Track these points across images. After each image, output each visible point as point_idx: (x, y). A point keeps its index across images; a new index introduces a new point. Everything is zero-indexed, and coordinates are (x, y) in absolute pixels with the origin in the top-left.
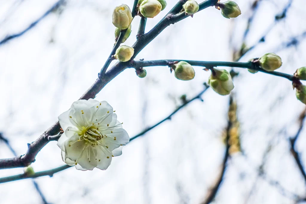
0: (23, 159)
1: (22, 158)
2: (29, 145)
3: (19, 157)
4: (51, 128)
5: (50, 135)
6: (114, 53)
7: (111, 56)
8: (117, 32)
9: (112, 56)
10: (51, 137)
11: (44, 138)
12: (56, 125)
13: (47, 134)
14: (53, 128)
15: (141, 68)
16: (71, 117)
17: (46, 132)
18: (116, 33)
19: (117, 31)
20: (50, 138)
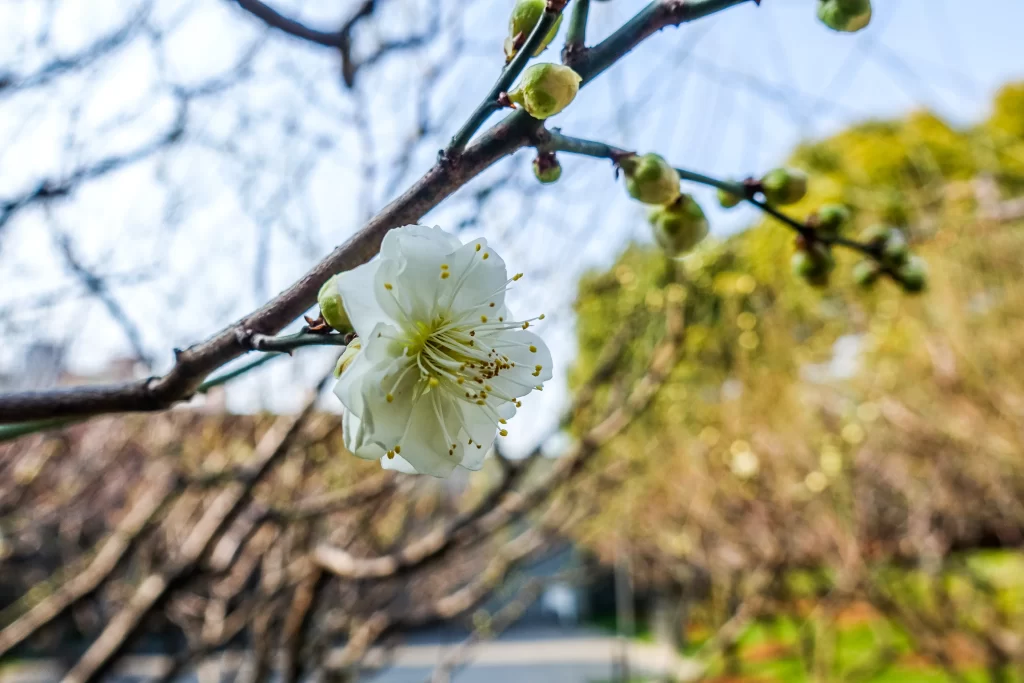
0: (155, 391)
1: (153, 385)
2: (178, 353)
3: (144, 382)
4: (264, 311)
5: (259, 332)
6: (505, 84)
7: (495, 95)
8: (523, 15)
9: (502, 95)
10: (267, 339)
11: (240, 340)
12: (281, 304)
13: (249, 328)
14: (270, 310)
15: (551, 153)
16: (389, 287)
17: (248, 323)
18: (519, 19)
19: (525, 11)
20: (262, 342)
